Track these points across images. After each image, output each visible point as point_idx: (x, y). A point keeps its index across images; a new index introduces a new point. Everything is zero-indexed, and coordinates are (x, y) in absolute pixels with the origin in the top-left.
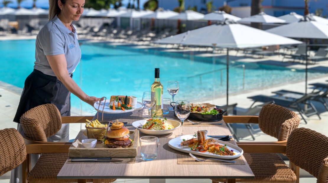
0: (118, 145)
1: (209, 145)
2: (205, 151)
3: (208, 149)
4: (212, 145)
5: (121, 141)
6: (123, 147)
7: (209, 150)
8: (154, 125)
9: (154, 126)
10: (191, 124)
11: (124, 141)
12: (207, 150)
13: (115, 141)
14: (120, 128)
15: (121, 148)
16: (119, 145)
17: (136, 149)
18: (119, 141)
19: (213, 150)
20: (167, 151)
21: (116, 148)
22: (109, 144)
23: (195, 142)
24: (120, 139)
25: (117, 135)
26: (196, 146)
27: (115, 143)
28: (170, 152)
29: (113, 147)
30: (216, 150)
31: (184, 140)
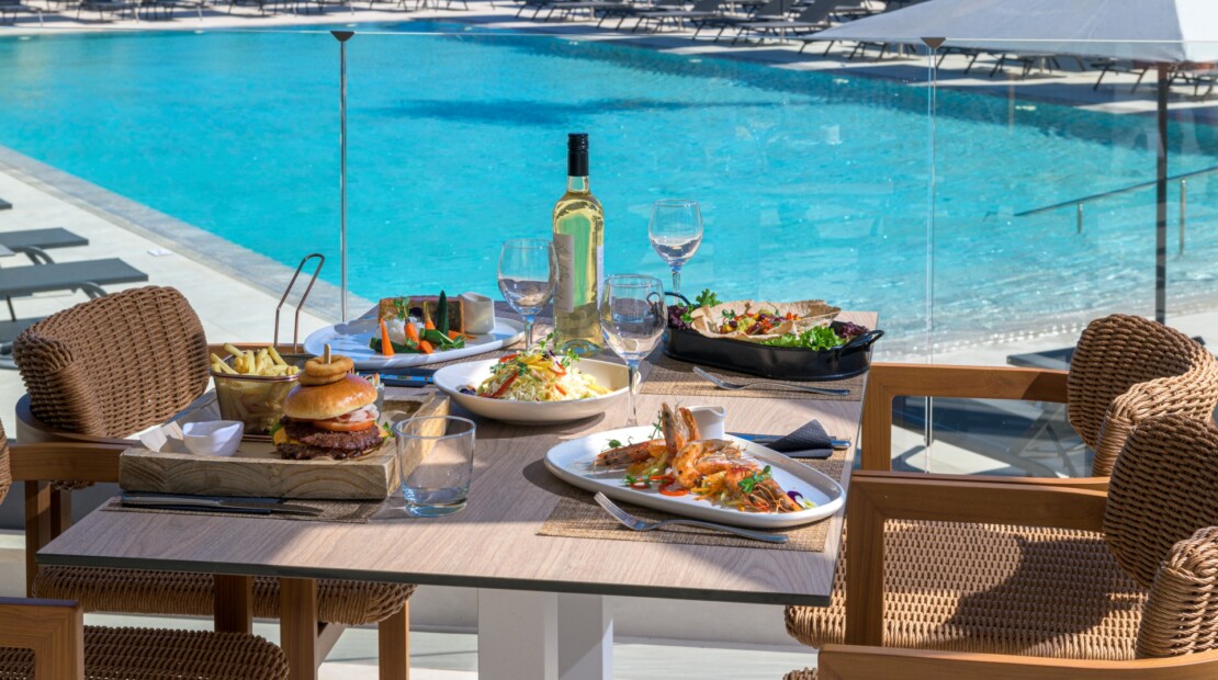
0: (318, 447)
1: (704, 464)
2: (684, 489)
3: (698, 484)
4: (721, 468)
5: (336, 435)
6: (337, 458)
7: (703, 489)
8: (517, 380)
9: (518, 384)
10: (709, 388)
11: (347, 433)
12: (695, 489)
13: (311, 434)
14: (336, 378)
15: (329, 461)
16: (323, 450)
17: (383, 468)
18: (329, 432)
19: (714, 490)
20: (531, 484)
21: (308, 458)
22: (285, 444)
23: (652, 454)
24: (335, 425)
25: (317, 407)
26: (656, 470)
27: (309, 439)
28: (541, 490)
29: (299, 455)
30: (726, 487)
31: (614, 444)
